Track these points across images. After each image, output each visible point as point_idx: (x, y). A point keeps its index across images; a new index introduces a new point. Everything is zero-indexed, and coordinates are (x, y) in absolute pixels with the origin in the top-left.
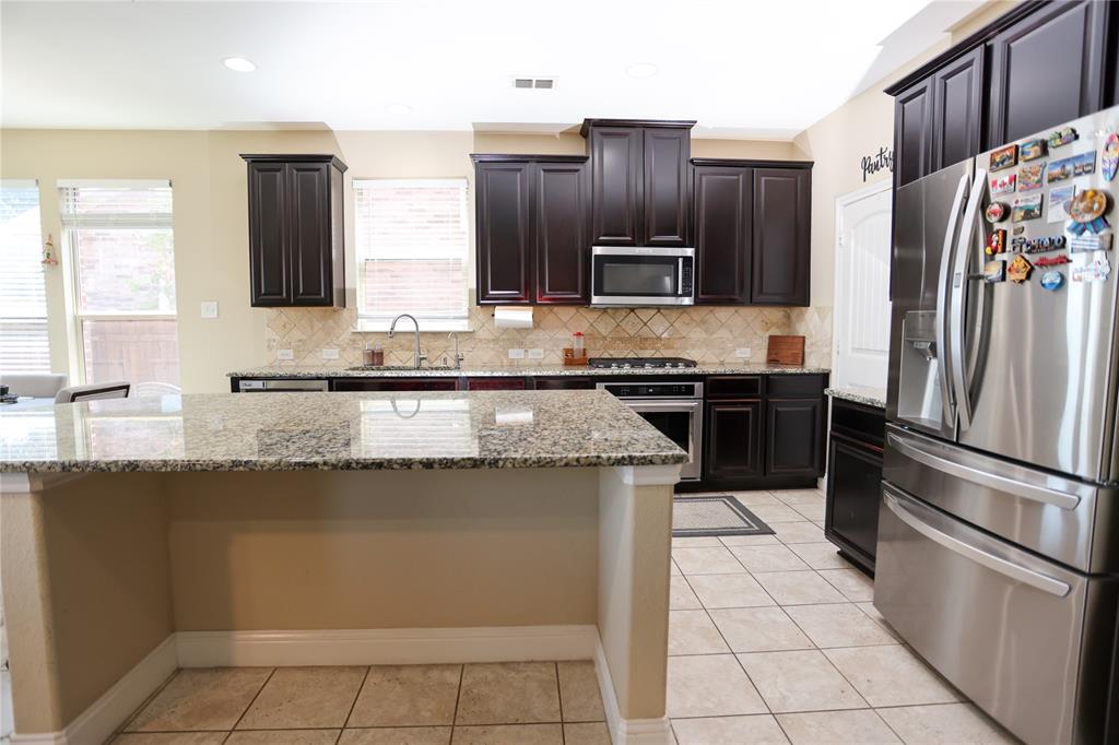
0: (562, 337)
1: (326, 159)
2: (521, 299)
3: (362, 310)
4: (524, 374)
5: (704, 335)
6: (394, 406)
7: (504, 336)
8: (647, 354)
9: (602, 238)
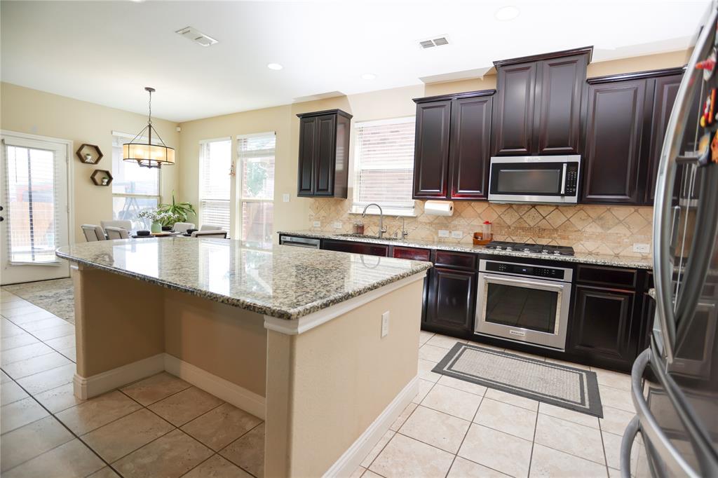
0: (475, 224)
1: (334, 113)
2: (440, 196)
3: (355, 201)
4: (429, 247)
5: (599, 230)
6: (363, 260)
7: (436, 221)
8: (544, 242)
9: (502, 151)
